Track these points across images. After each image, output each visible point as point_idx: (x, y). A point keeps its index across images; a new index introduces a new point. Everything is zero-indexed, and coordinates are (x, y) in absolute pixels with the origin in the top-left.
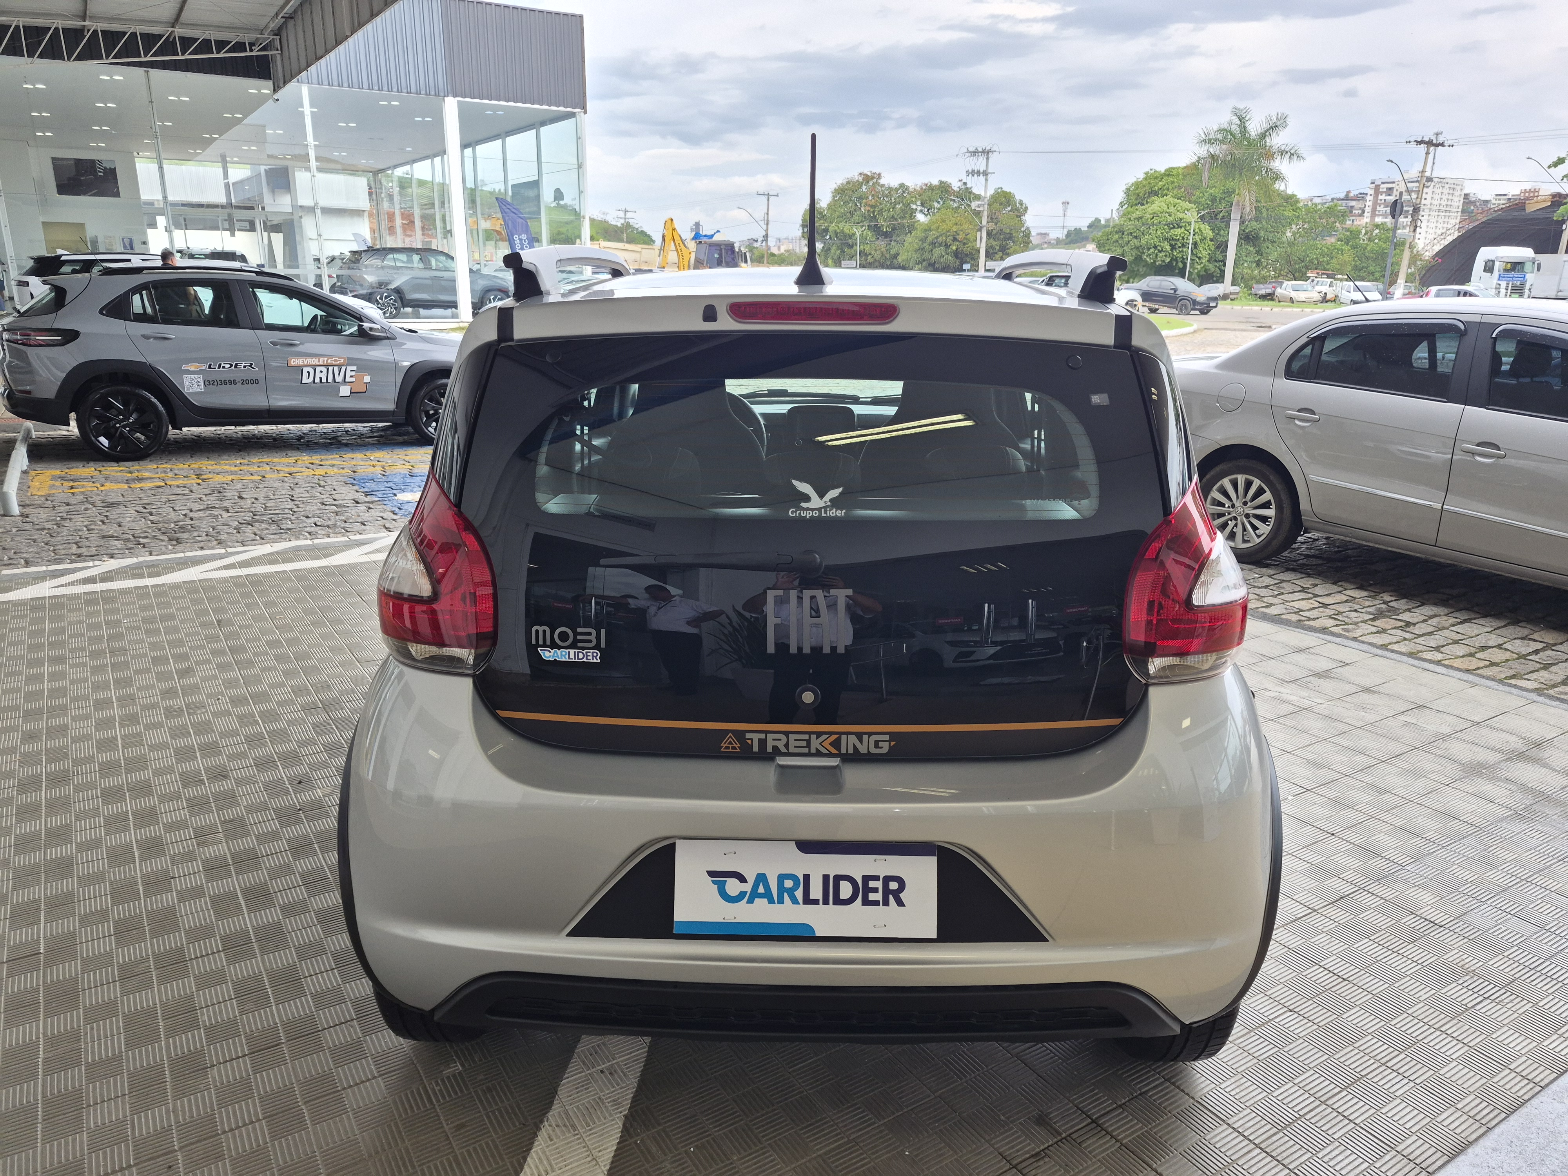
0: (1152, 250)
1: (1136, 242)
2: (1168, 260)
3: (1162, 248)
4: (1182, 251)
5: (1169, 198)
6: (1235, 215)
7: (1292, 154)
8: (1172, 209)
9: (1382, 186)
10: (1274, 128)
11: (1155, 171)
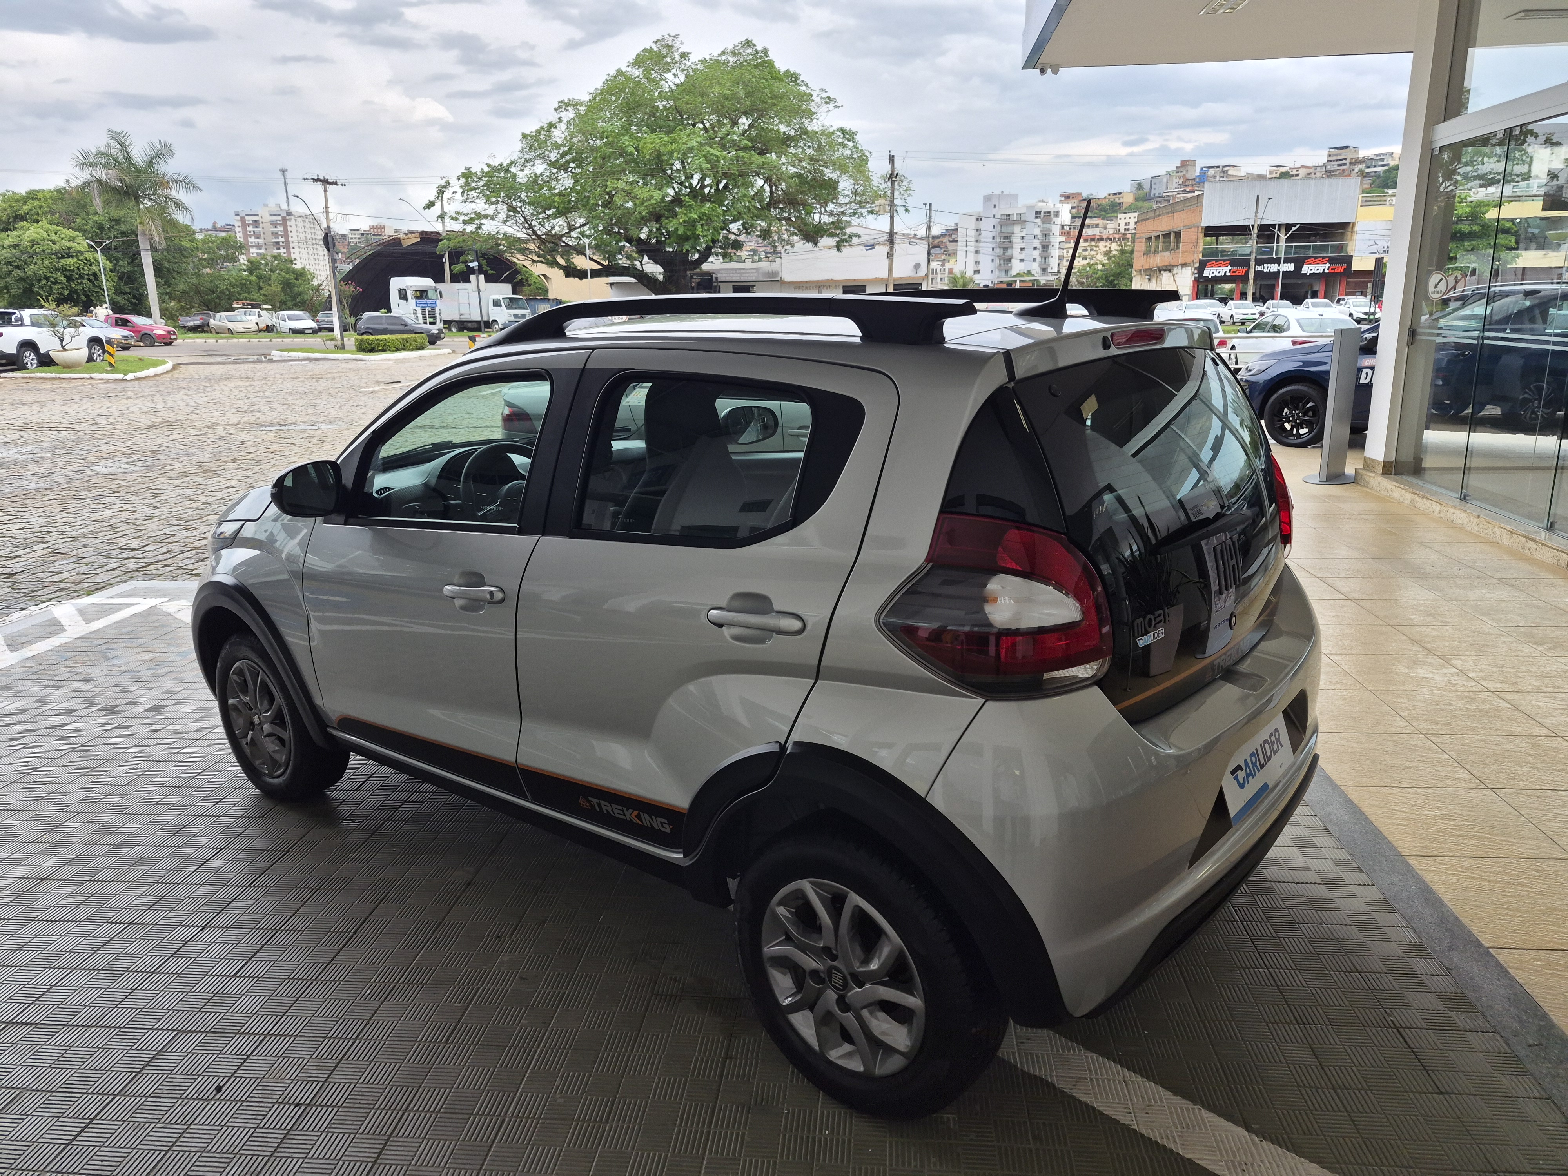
0: (44, 282)
1: (17, 273)
2: (66, 293)
3: (56, 279)
4: (81, 283)
5: (44, 223)
6: (144, 245)
7: (189, 185)
8: (53, 237)
9: (247, 218)
10: (159, 155)
11: (14, 193)
